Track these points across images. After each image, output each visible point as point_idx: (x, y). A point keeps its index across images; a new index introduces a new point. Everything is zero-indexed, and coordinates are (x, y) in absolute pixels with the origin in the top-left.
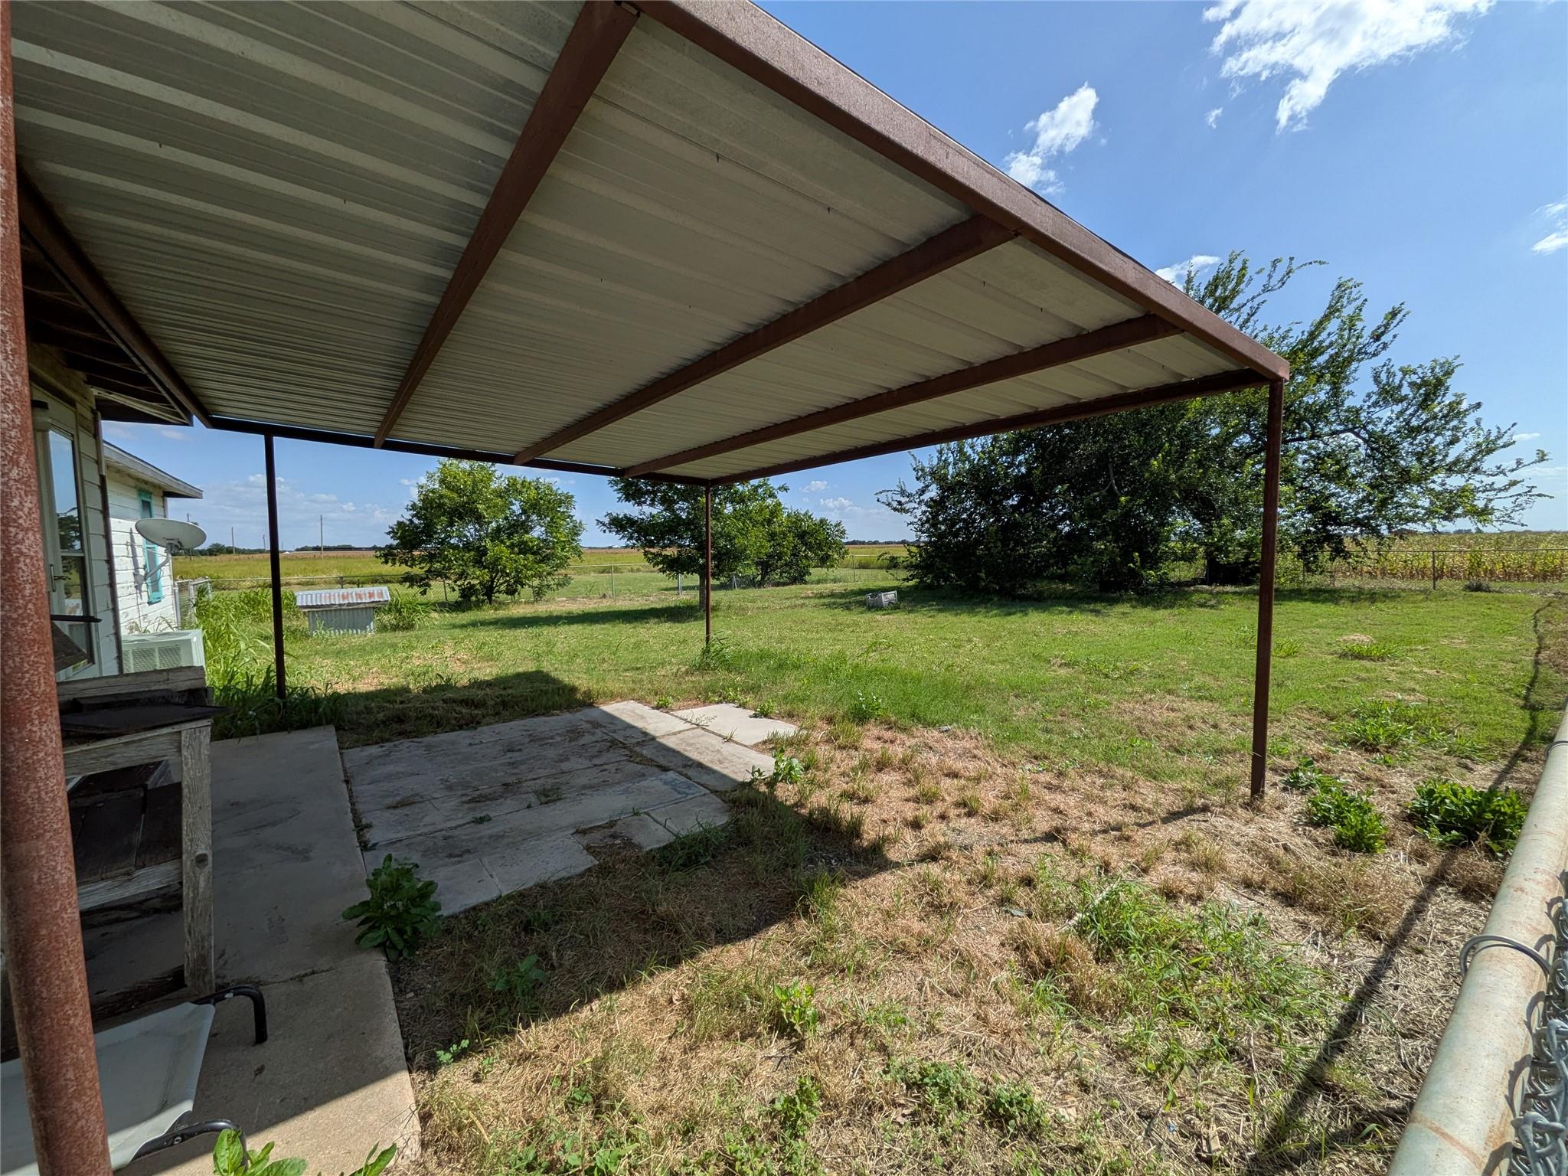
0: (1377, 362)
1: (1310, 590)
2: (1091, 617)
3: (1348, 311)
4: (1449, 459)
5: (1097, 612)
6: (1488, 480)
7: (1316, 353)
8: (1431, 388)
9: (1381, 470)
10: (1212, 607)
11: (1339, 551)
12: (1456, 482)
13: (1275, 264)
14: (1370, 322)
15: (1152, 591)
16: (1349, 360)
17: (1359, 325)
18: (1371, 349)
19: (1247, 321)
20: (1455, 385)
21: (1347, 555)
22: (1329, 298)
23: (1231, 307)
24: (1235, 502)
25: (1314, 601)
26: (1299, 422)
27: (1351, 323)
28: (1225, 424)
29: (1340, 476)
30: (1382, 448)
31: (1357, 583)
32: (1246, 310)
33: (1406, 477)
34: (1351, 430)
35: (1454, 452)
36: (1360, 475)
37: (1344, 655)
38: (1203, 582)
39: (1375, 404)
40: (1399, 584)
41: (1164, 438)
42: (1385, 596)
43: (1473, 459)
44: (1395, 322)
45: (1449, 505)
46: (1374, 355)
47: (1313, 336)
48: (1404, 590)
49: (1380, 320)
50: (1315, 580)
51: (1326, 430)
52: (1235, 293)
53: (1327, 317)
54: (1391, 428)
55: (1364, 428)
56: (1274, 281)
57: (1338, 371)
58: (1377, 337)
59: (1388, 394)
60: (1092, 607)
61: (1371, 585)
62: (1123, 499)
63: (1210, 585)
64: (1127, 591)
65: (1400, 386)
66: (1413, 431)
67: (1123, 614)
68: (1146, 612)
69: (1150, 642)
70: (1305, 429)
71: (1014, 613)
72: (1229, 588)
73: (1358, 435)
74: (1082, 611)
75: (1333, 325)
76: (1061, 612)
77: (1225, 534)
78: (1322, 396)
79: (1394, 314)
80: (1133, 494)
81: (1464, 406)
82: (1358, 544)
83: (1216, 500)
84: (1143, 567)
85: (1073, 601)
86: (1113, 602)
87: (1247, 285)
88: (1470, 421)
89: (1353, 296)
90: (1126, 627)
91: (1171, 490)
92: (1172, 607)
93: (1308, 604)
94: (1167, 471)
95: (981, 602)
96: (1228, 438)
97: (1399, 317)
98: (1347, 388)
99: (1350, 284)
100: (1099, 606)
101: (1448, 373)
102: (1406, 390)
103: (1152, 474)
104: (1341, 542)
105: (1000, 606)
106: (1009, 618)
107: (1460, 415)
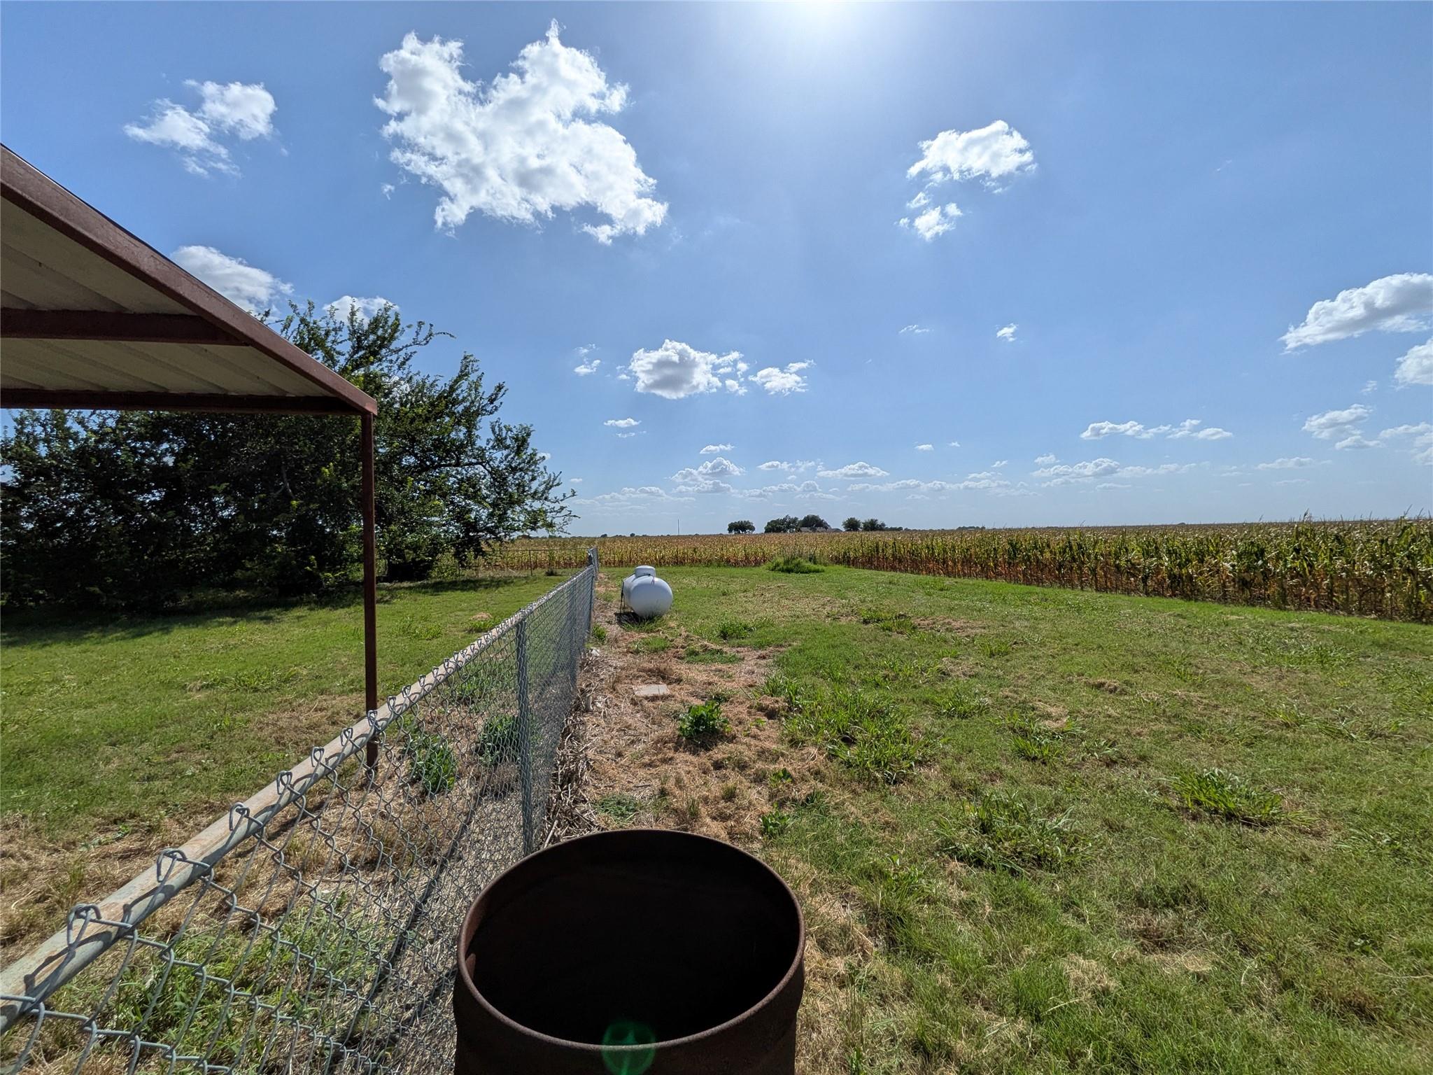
0: (493, 418)
1: (463, 581)
2: (258, 625)
3: (473, 377)
4: (532, 491)
5: (268, 619)
6: (552, 505)
7: (455, 402)
8: (521, 442)
9: (499, 494)
10: (386, 602)
11: (479, 552)
12: (537, 505)
13: (420, 324)
14: (487, 389)
15: (333, 592)
16: (477, 413)
17: (481, 390)
18: (489, 408)
19: (403, 363)
20: (533, 442)
21: (484, 554)
22: (460, 365)
23: (391, 347)
24: (402, 512)
25: (462, 590)
26: (448, 452)
27: (476, 386)
28: (390, 444)
29: (475, 496)
30: (499, 479)
31: (492, 574)
32: (402, 353)
33: (512, 503)
34: (481, 464)
35: (534, 485)
36: (488, 496)
37: (470, 631)
38: (386, 580)
39: (493, 447)
40: (515, 573)
41: (336, 450)
42: (505, 583)
43: (544, 492)
44: (501, 393)
45: (535, 520)
46: (491, 413)
47: (452, 389)
48: (516, 577)
49: (492, 391)
50: (467, 573)
51: (466, 461)
52: (392, 338)
53: (460, 377)
54: (503, 466)
55: (488, 462)
56: (421, 338)
57: (470, 418)
58: (492, 401)
59: (500, 442)
60: (264, 614)
61: (498, 574)
62: (294, 502)
63: (390, 582)
64: (308, 593)
65: (506, 438)
66: (514, 470)
67: (298, 618)
68: (323, 614)
69: (318, 644)
70: (453, 458)
71: (150, 633)
72: (406, 584)
73: (484, 467)
74: (249, 620)
75: (464, 385)
76: (221, 624)
77: (394, 538)
78: (462, 436)
79: (500, 388)
80: (308, 499)
81: (537, 458)
82: (489, 545)
83: (387, 509)
84: (321, 569)
85: (240, 610)
86: (288, 606)
87: (401, 334)
88: (541, 466)
89: (475, 368)
90: (297, 631)
91: (345, 497)
92: (349, 606)
93: (459, 592)
94: (339, 479)
95: (95, 626)
96: (394, 457)
97: (503, 390)
98: (477, 433)
99: (472, 358)
100: (272, 613)
101: (528, 435)
102: (508, 442)
103: (325, 481)
104: (479, 544)
105: (125, 627)
106: (139, 640)
107: (535, 463)
